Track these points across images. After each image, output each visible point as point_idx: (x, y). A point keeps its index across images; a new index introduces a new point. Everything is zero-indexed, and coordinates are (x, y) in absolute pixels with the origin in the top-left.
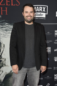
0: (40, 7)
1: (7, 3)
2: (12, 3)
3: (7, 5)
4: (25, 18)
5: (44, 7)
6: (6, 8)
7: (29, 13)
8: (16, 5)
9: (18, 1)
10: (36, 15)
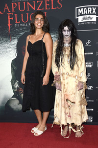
0: (89, 8)
1: (46, 7)
2: (52, 7)
3: (46, 9)
5: (94, 7)
6: (46, 13)
8: (57, 8)
9: (60, 3)
10: (83, 19)
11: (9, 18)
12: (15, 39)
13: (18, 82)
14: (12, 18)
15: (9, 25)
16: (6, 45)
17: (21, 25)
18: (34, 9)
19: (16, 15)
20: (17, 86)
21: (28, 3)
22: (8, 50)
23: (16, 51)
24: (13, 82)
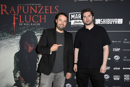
0: (79, 15)
1: (46, 11)
2: (51, 11)
3: (46, 13)
4: (58, 25)
6: (45, 16)
7: (63, 21)
8: (54, 12)
9: (56, 9)
10: (75, 22)
11: (14, 18)
12: (18, 35)
13: (19, 72)
14: (17, 18)
15: (14, 23)
16: (11, 40)
17: (25, 24)
18: (36, 12)
19: (20, 16)
20: (18, 75)
21: (31, 7)
22: (12, 44)
23: (19, 45)
24: (15, 72)
